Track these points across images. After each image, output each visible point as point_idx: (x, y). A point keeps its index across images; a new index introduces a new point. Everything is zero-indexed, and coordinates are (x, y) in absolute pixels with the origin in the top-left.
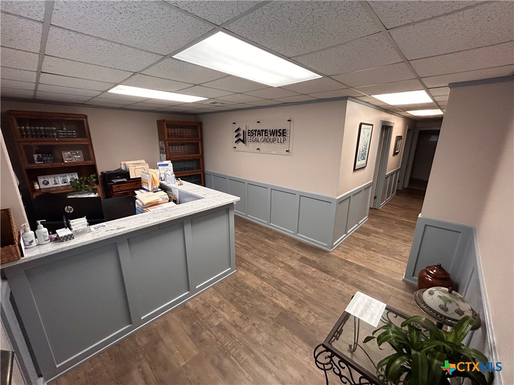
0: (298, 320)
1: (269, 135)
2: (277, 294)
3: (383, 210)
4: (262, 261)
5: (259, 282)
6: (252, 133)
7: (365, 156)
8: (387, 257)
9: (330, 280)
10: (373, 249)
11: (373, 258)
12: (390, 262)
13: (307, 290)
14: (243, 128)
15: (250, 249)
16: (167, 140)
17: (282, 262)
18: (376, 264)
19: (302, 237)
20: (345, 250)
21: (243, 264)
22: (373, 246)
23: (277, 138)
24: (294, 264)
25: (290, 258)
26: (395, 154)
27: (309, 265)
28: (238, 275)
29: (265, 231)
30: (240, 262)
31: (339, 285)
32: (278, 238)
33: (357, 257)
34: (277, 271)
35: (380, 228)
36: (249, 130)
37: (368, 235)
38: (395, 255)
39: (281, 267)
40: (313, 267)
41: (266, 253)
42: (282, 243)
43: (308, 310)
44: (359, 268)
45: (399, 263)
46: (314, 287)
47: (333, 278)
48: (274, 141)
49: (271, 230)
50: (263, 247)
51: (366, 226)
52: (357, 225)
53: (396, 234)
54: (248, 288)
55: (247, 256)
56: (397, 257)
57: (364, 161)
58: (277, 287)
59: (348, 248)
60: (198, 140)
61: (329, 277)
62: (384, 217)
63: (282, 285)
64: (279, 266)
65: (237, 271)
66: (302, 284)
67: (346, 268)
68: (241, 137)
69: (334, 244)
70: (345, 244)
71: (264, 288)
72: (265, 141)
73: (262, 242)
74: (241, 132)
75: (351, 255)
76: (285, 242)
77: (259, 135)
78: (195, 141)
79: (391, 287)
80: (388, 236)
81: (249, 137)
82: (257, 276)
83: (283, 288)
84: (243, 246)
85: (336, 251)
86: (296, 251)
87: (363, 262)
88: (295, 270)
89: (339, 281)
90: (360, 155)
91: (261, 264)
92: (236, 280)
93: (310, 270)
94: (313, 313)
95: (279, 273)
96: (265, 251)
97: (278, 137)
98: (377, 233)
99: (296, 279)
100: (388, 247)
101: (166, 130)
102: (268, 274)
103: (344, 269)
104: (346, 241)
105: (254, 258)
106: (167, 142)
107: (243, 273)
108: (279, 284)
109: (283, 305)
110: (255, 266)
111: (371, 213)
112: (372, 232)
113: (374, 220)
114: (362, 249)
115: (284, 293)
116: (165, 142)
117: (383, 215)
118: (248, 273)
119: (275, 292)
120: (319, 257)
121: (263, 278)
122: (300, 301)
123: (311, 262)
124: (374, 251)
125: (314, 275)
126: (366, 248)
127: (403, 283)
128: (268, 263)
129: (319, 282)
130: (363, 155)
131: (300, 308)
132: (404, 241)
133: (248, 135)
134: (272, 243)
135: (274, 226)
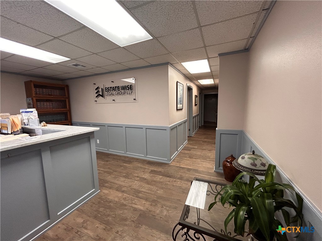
0: (154, 216)
1: (121, 90)
2: (135, 200)
3: (194, 137)
4: (122, 179)
5: (120, 195)
6: (108, 89)
7: (182, 103)
8: (203, 161)
9: (173, 181)
10: (194, 157)
11: (195, 163)
12: (205, 163)
13: (158, 192)
14: (101, 87)
15: (112, 173)
16: (34, 97)
17: (138, 177)
18: (198, 165)
19: (150, 158)
20: (179, 161)
21: (107, 185)
22: (194, 156)
23: (126, 92)
24: (147, 176)
25: (143, 173)
26: (196, 105)
27: (157, 175)
28: (102, 194)
29: (123, 158)
30: (103, 183)
31: (179, 183)
32: (133, 162)
33: (186, 163)
34: (134, 183)
35: (195, 146)
36: (106, 88)
37: (190, 150)
38: (207, 158)
39: (137, 180)
40: (160, 175)
41: (124, 173)
42: (136, 164)
43: (161, 206)
44: (189, 170)
45: (210, 162)
46: (162, 188)
47: (174, 180)
48: (124, 93)
49: (128, 157)
50: (122, 169)
51: (187, 146)
52: (182, 145)
53: (204, 148)
54: (110, 202)
55: (109, 178)
56: (208, 160)
57: (181, 106)
58: (135, 196)
59: (180, 159)
60: (65, 98)
61: (172, 179)
62: (196, 140)
63: (139, 193)
64: (135, 180)
65: (101, 191)
66: (154, 188)
67: (181, 171)
68: (101, 93)
69: (171, 158)
70: (178, 158)
71: (125, 199)
72: (118, 94)
73: (121, 166)
74: (100, 90)
75: (183, 163)
76: (138, 163)
77: (114, 90)
78: (63, 99)
79: (209, 177)
80: (201, 149)
81: (106, 92)
82: (119, 191)
83: (140, 195)
84: (106, 171)
85: (173, 162)
86: (147, 167)
87: (190, 166)
88: (147, 180)
89: (178, 180)
90: (179, 101)
91: (121, 181)
92: (99, 198)
93: (159, 178)
94: (164, 207)
95: (136, 184)
96: (124, 172)
97: (127, 90)
98: (194, 148)
99: (149, 186)
100: (202, 155)
101: (34, 89)
102: (127, 187)
103: (180, 172)
104: (178, 156)
105: (115, 178)
106: (34, 99)
107: (106, 191)
108: (136, 193)
109: (142, 208)
110: (116, 184)
111: (189, 139)
112: (192, 148)
113: (191, 142)
114: (188, 159)
115: (141, 198)
116: (32, 99)
117: (195, 139)
118: (111, 190)
119: (134, 199)
120: (163, 168)
121: (123, 192)
122: (154, 201)
123: (158, 172)
124: (195, 158)
125: (162, 180)
126: (190, 157)
127: (215, 173)
128: (127, 179)
129: (166, 184)
130: (180, 101)
131: (155, 206)
132: (210, 150)
133: (106, 91)
134: (129, 165)
135: (130, 154)
